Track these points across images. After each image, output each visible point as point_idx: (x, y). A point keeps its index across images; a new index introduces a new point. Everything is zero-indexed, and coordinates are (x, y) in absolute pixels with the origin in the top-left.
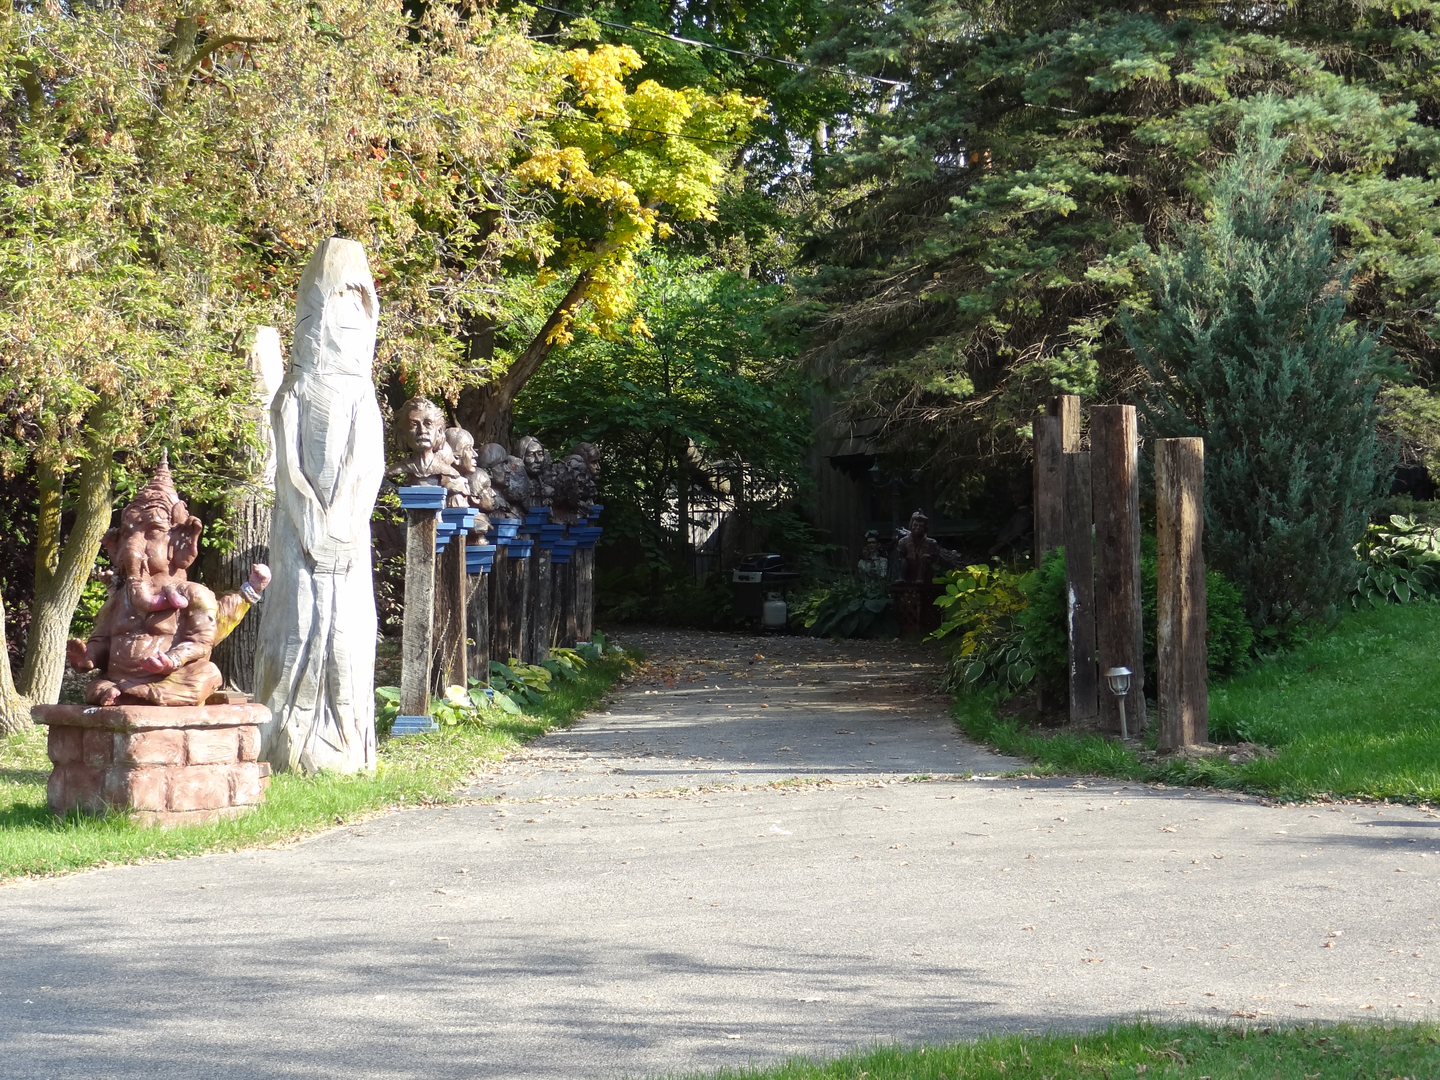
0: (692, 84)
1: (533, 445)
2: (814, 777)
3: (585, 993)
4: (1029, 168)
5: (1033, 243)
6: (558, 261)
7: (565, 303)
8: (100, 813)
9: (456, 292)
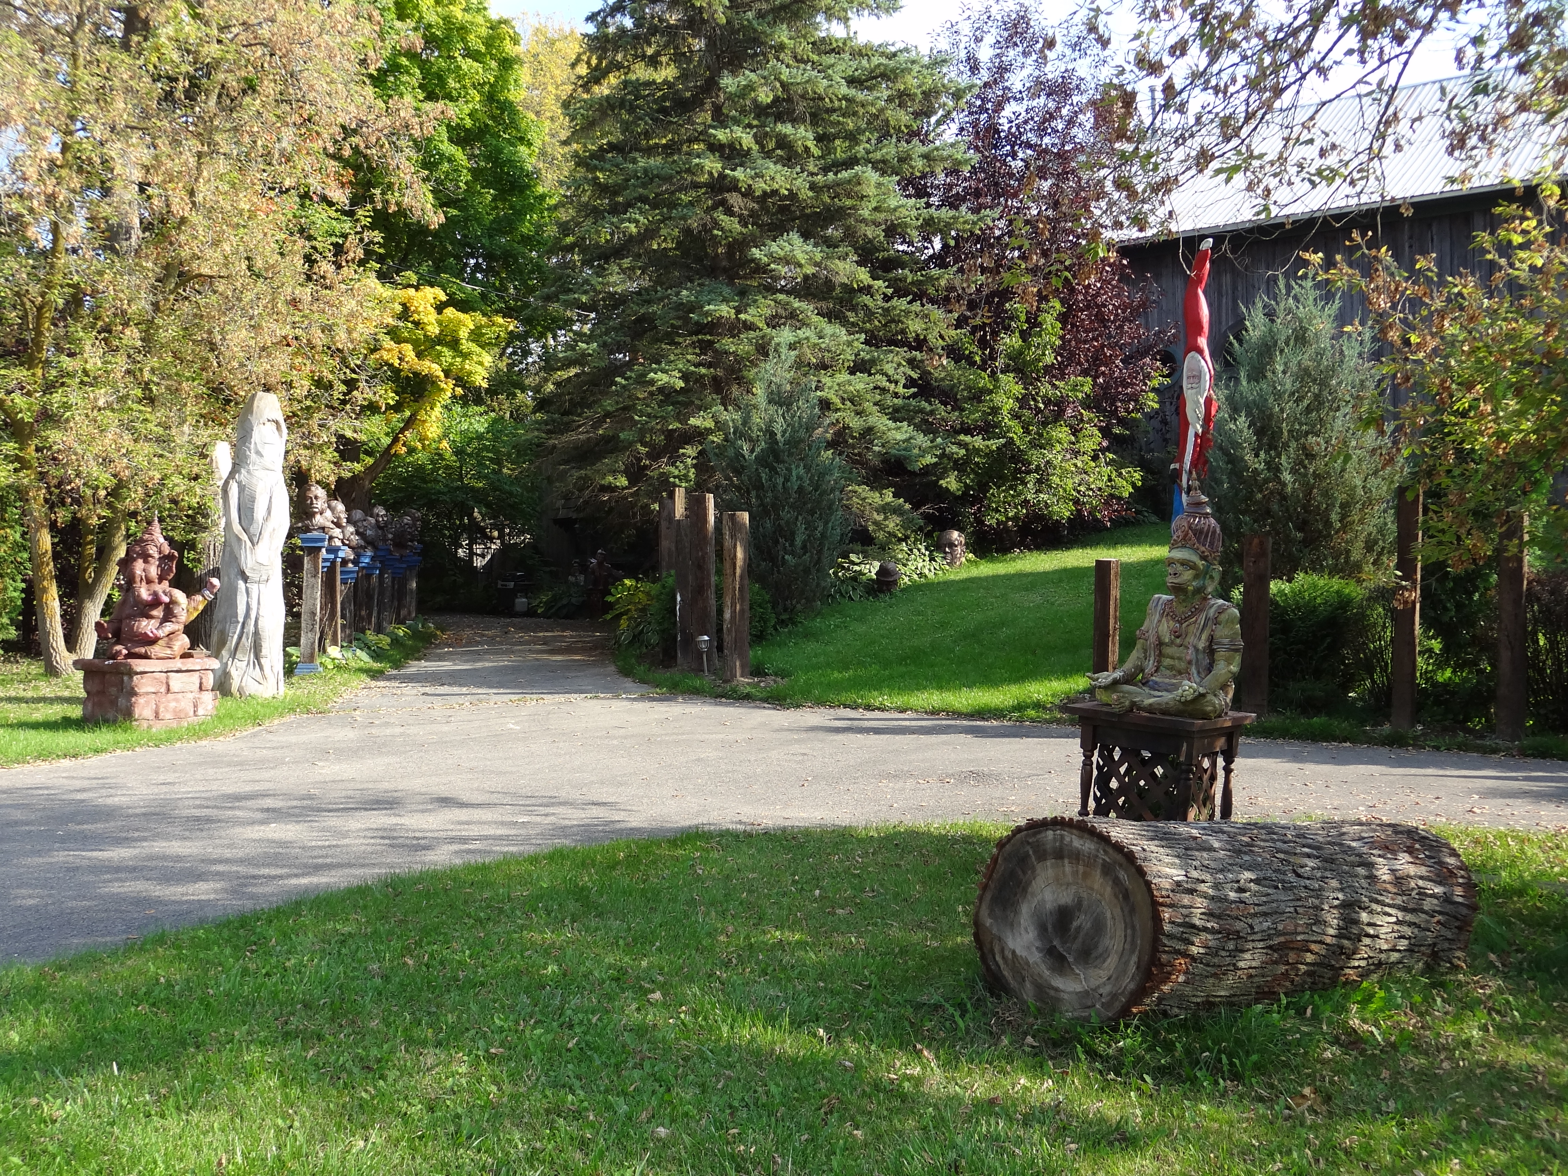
0: (474, 311)
1: (380, 511)
2: (534, 696)
3: (394, 820)
4: (658, 363)
5: (661, 404)
6: (397, 408)
7: (402, 431)
8: (115, 721)
9: (334, 424)
